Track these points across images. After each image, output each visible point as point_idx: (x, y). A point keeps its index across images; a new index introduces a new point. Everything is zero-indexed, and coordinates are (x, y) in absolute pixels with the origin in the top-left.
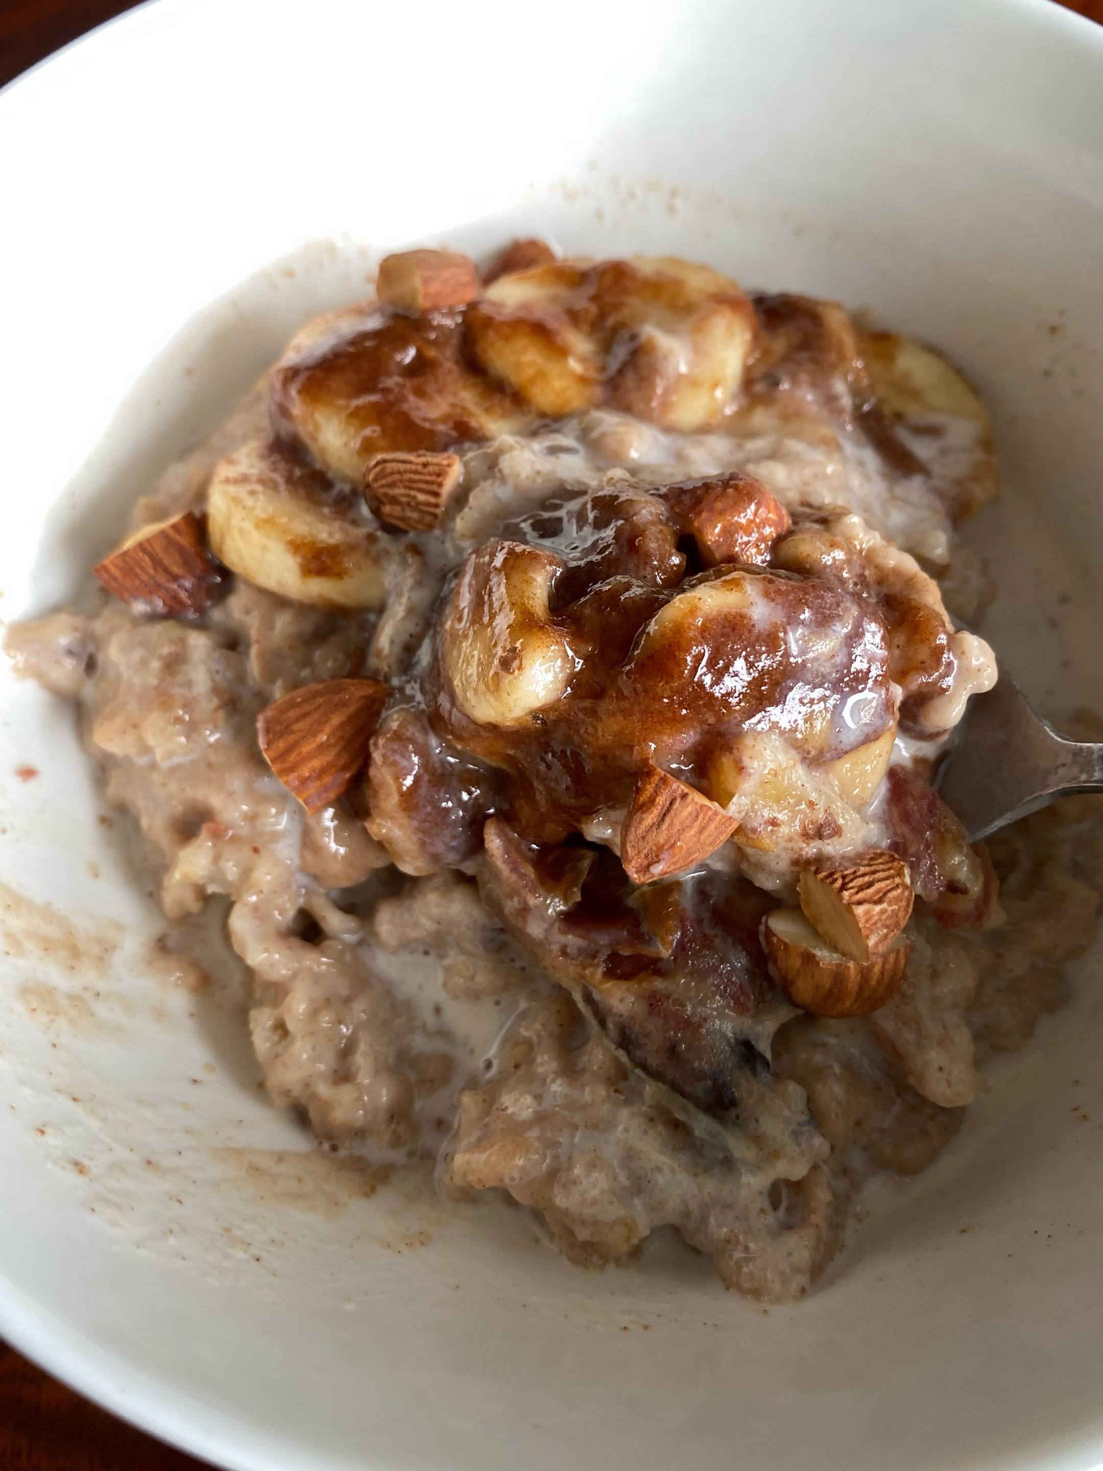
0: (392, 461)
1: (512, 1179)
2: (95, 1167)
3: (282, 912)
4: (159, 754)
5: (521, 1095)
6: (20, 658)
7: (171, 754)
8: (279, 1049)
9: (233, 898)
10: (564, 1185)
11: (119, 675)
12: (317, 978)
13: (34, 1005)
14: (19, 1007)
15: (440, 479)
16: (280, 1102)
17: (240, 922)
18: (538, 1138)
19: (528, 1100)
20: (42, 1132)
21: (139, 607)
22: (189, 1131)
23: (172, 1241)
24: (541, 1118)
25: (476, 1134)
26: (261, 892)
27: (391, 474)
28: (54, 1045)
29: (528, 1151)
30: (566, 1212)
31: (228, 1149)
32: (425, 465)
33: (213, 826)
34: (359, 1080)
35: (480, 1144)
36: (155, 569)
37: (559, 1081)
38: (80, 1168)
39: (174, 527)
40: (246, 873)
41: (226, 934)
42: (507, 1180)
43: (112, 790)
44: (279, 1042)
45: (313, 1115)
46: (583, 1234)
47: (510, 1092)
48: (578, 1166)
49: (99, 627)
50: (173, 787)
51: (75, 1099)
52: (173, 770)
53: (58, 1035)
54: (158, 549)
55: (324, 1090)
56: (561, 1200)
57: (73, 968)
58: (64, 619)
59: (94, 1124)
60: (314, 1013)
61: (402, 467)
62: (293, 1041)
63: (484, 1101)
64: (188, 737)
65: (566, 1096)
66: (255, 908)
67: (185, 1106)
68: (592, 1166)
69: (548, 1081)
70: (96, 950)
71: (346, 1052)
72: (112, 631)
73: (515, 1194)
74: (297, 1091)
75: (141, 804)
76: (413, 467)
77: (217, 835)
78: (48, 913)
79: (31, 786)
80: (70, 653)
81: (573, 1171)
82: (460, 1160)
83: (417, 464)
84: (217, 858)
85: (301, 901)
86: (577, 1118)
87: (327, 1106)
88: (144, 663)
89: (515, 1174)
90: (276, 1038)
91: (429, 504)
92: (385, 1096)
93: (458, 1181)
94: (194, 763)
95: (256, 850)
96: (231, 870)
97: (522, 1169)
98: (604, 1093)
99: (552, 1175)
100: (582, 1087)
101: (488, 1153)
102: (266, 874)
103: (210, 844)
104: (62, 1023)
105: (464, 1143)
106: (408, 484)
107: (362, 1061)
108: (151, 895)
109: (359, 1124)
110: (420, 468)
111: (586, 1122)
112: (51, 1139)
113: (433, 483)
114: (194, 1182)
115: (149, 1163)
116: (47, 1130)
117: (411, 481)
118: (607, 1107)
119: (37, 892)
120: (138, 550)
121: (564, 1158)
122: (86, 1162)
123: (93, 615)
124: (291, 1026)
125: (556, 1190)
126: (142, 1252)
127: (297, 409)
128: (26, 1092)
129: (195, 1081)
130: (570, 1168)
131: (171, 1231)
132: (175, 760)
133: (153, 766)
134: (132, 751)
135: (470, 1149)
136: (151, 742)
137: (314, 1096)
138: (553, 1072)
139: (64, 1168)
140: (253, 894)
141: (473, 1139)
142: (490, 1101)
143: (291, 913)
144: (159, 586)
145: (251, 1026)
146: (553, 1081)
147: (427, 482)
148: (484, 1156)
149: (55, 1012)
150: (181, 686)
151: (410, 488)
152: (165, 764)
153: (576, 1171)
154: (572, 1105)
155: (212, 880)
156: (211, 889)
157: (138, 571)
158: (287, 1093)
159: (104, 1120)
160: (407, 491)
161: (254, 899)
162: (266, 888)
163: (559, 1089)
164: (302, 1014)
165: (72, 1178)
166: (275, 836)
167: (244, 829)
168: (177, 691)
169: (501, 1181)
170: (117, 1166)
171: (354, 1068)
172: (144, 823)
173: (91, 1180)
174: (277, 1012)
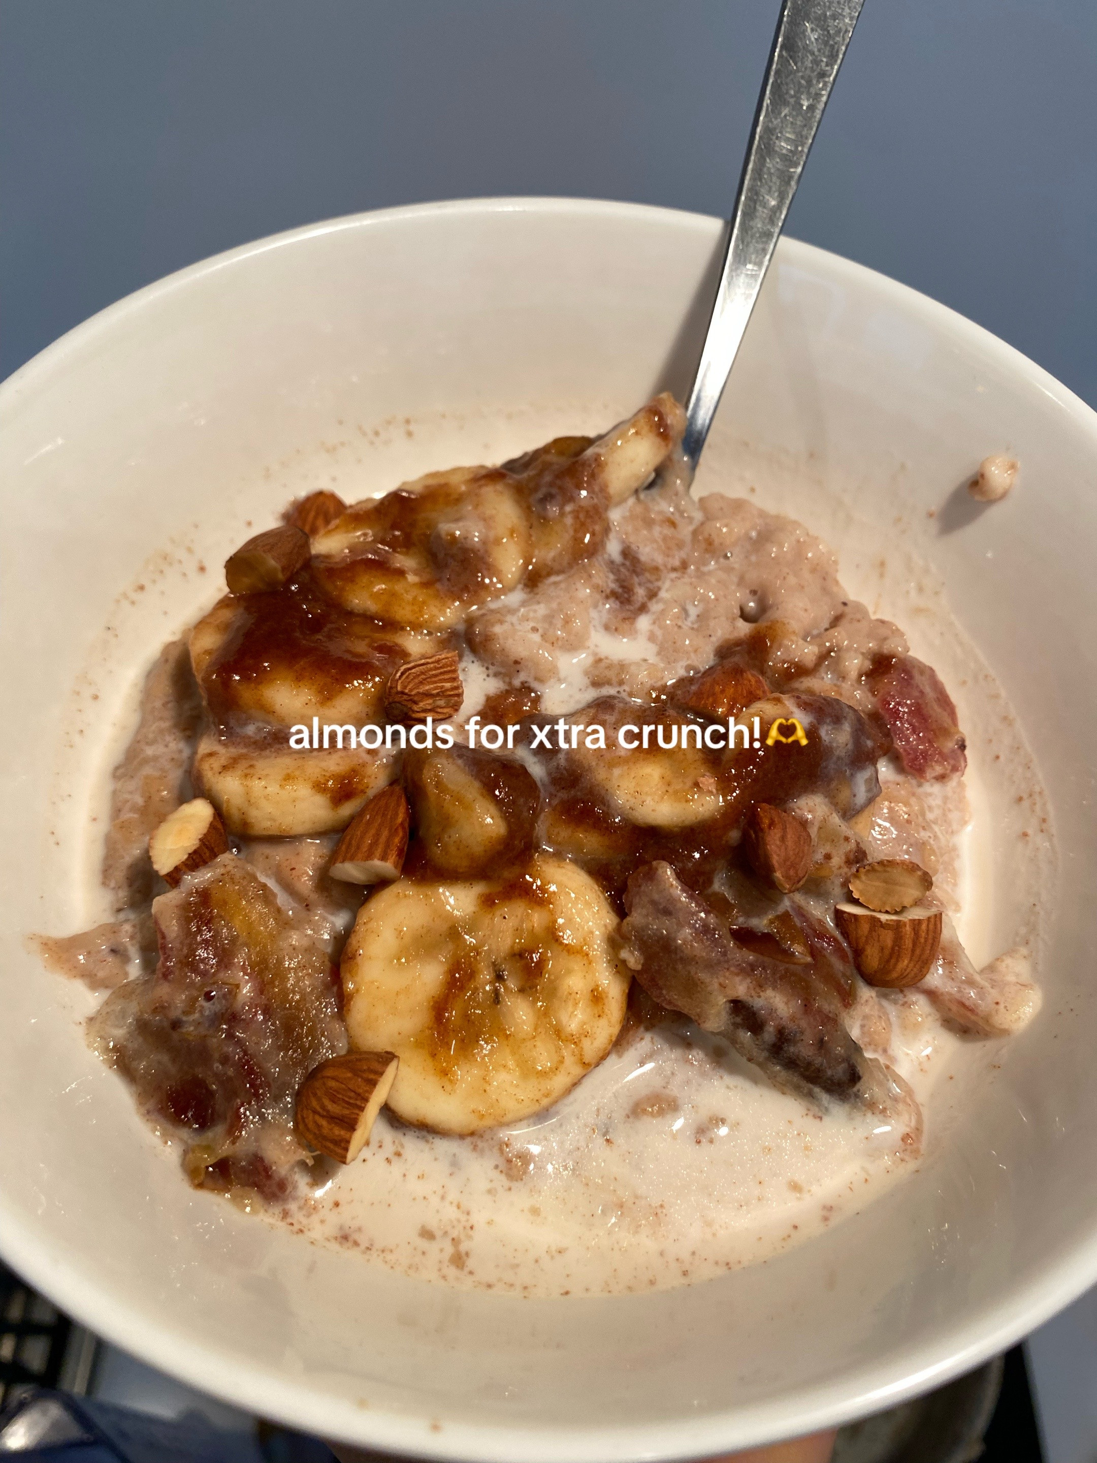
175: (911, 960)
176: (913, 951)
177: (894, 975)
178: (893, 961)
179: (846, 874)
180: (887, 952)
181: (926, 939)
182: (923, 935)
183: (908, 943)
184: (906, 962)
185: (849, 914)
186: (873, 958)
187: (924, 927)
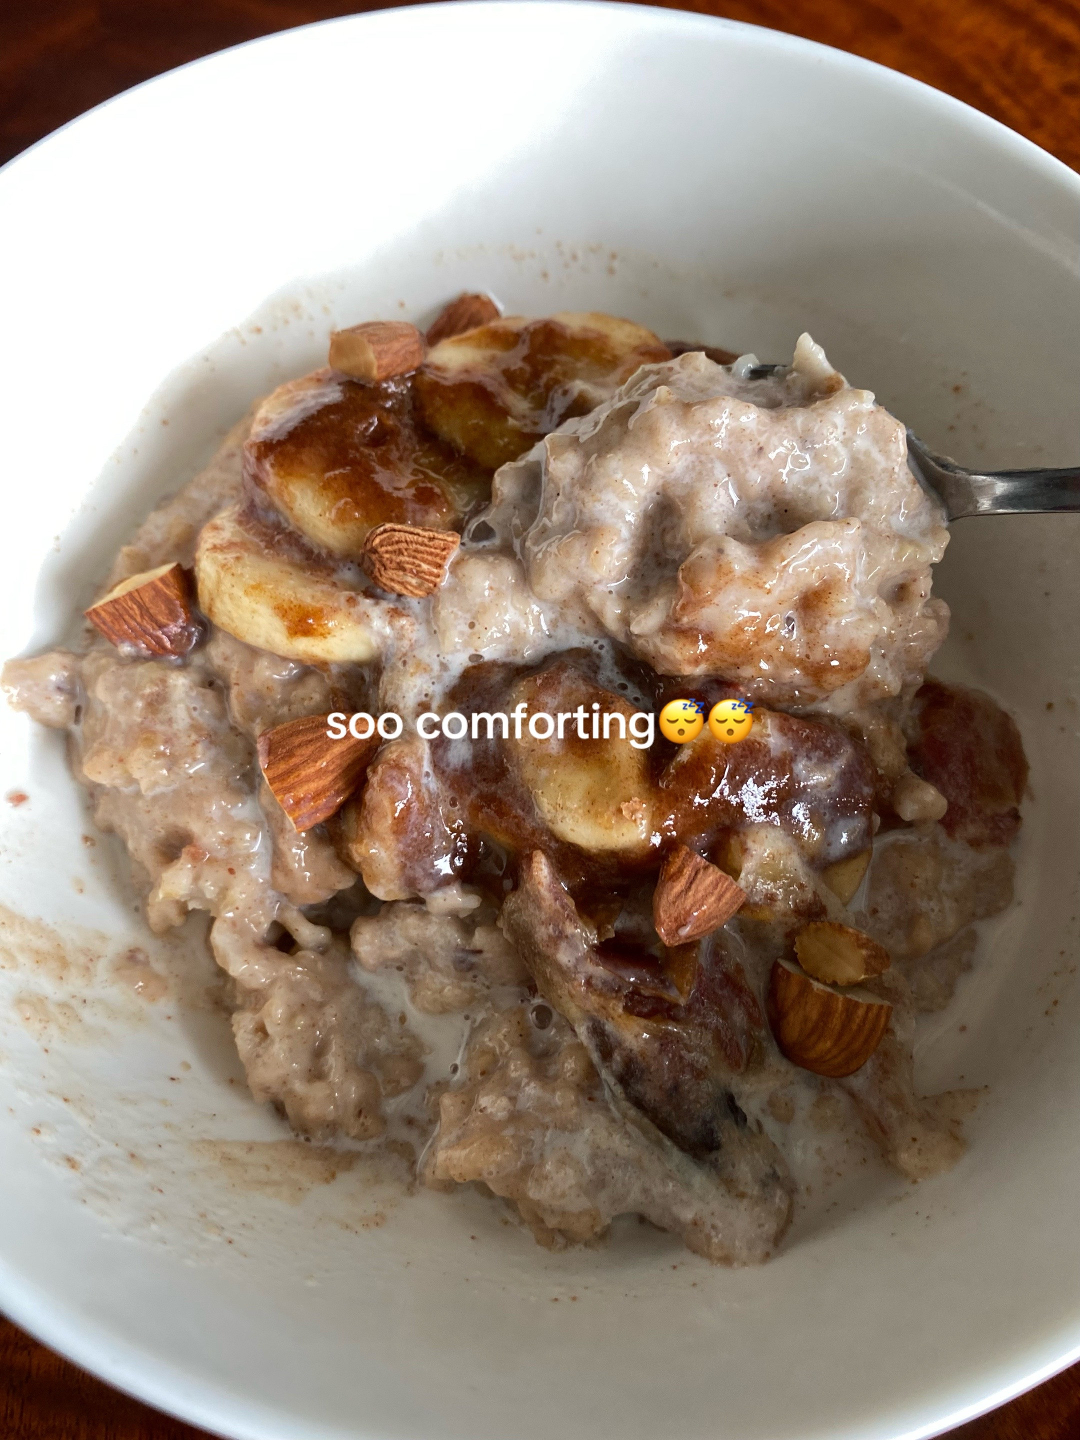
0: (400, 531)
1: (490, 1173)
2: (85, 1163)
3: (258, 924)
4: (143, 786)
5: (498, 1097)
6: (14, 691)
7: (155, 784)
8: (260, 1050)
9: (212, 914)
10: (537, 1180)
11: (105, 712)
12: (293, 987)
13: (28, 1015)
14: (14, 1015)
15: (444, 553)
16: (260, 1097)
17: (221, 937)
18: (513, 1137)
19: (503, 1102)
20: (38, 1132)
21: (126, 649)
22: (168, 1125)
23: (154, 1227)
24: (515, 1117)
25: (456, 1132)
26: (237, 908)
27: (398, 542)
28: (46, 1051)
29: (504, 1148)
30: (538, 1203)
31: (204, 1141)
32: (431, 539)
33: (193, 850)
34: (331, 1079)
35: (459, 1142)
36: (142, 616)
37: (533, 1085)
38: (71, 1163)
39: (162, 579)
40: (224, 891)
41: (209, 947)
42: (485, 1174)
43: (100, 814)
44: (260, 1044)
45: (289, 1110)
46: (552, 1222)
47: (487, 1094)
48: (550, 1163)
49: (87, 666)
50: (157, 813)
51: (66, 1100)
52: (155, 799)
53: (50, 1041)
54: (147, 598)
55: (299, 1086)
56: (534, 1193)
57: (61, 978)
58: (55, 658)
59: (83, 1122)
60: (291, 1017)
61: (410, 537)
62: (273, 1042)
63: (463, 1102)
64: (169, 770)
65: (539, 1098)
66: (234, 923)
67: (164, 1102)
68: (562, 1163)
69: (523, 1084)
70: (82, 960)
71: (319, 1053)
72: (100, 671)
73: (492, 1187)
74: (275, 1089)
75: (126, 827)
76: (420, 539)
77: (196, 858)
78: (39, 927)
79: (22, 811)
80: (59, 689)
81: (545, 1168)
82: (441, 1156)
83: (424, 537)
84: (196, 879)
85: (274, 915)
86: (547, 1119)
87: (302, 1102)
88: (129, 703)
89: (493, 1168)
90: (257, 1040)
91: (431, 574)
92: (353, 1092)
93: (440, 1174)
94: (176, 792)
95: (231, 871)
96: (210, 889)
97: (499, 1165)
98: (573, 1098)
99: (526, 1170)
100: (554, 1091)
101: (468, 1150)
102: (241, 893)
103: (189, 866)
104: (53, 1030)
105: (444, 1141)
106: (413, 553)
107: (334, 1062)
108: (137, 909)
109: (330, 1118)
110: (426, 541)
111: (556, 1124)
112: (47, 1138)
113: (437, 555)
114: (173, 1172)
115: (133, 1156)
116: (42, 1130)
117: (416, 551)
118: (574, 1111)
119: (28, 909)
120: (127, 598)
121: (536, 1155)
122: (77, 1158)
123: (82, 656)
124: (270, 1030)
125: (530, 1183)
126: (129, 1239)
127: (272, 480)
128: (23, 1095)
129: (173, 1079)
130: (542, 1165)
131: (153, 1218)
132: (158, 790)
133: (138, 795)
134: (118, 782)
135: (450, 1146)
136: (136, 775)
137: (291, 1093)
138: (527, 1077)
139: (58, 1164)
140: (229, 912)
141: (453, 1137)
142: (469, 1104)
143: (266, 926)
144: (145, 632)
145: (234, 1029)
146: (528, 1084)
147: (431, 554)
148: (464, 1153)
149: (47, 1020)
150: (162, 723)
151: (415, 557)
152: (149, 794)
153: (548, 1167)
154: (544, 1107)
155: (192, 897)
156: (191, 906)
157: (127, 617)
158: (266, 1089)
159: (92, 1118)
160: (411, 560)
161: (231, 915)
162: (240, 905)
163: (533, 1092)
164: (280, 1019)
165: (63, 1173)
166: (248, 858)
167: (221, 852)
168: (159, 728)
169: (480, 1175)
170: (104, 1160)
171: (326, 1068)
172: (131, 845)
173: (82, 1174)
174: (257, 1016)
175: (835, 1044)
176: (840, 1035)
177: (813, 1055)
178: (814, 1038)
179: (794, 924)
180: (810, 1025)
181: (860, 1028)
182: (858, 1021)
183: (836, 1022)
184: (829, 1044)
185: (784, 969)
186: (794, 1028)
187: (861, 1012)
